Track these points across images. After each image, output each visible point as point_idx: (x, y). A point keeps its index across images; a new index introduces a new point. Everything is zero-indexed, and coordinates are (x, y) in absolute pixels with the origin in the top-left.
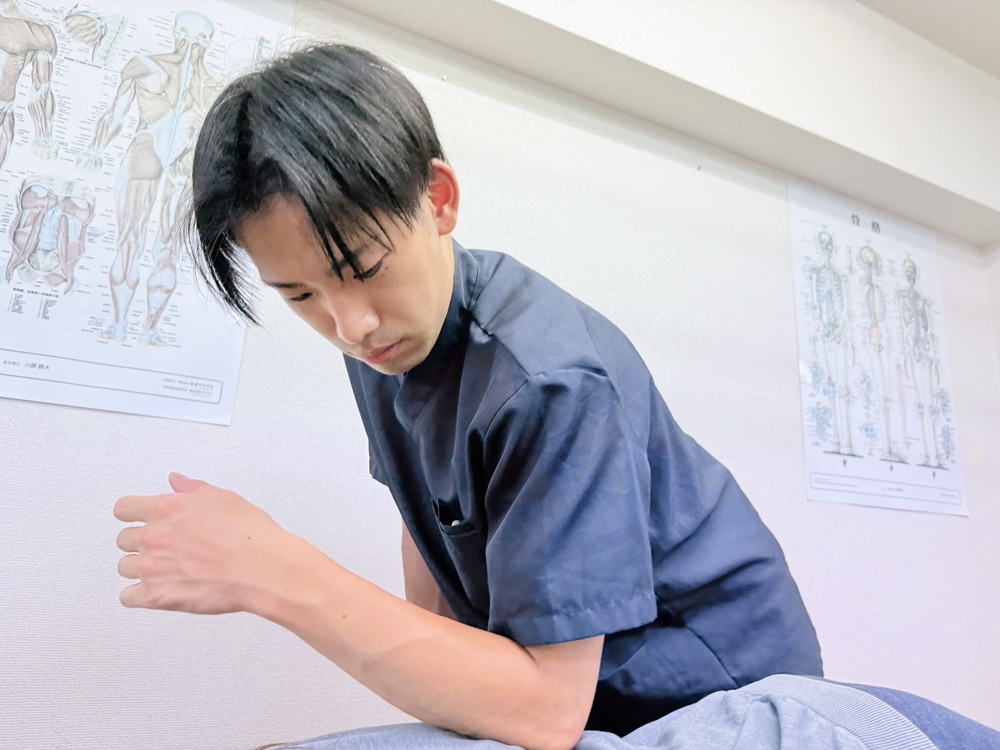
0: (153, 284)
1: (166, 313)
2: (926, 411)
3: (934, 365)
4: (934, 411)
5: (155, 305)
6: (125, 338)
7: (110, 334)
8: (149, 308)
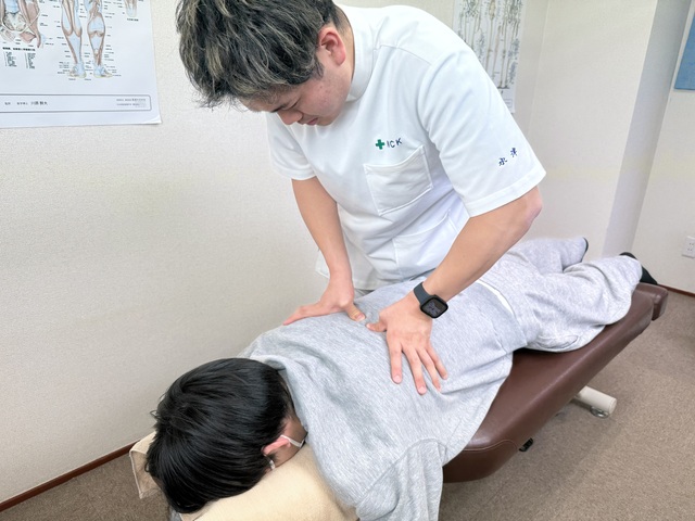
0: (91, 31)
1: (104, 52)
2: (507, 54)
3: (516, 23)
4: (510, 54)
5: (97, 46)
6: (85, 75)
7: (74, 73)
8: (94, 50)
